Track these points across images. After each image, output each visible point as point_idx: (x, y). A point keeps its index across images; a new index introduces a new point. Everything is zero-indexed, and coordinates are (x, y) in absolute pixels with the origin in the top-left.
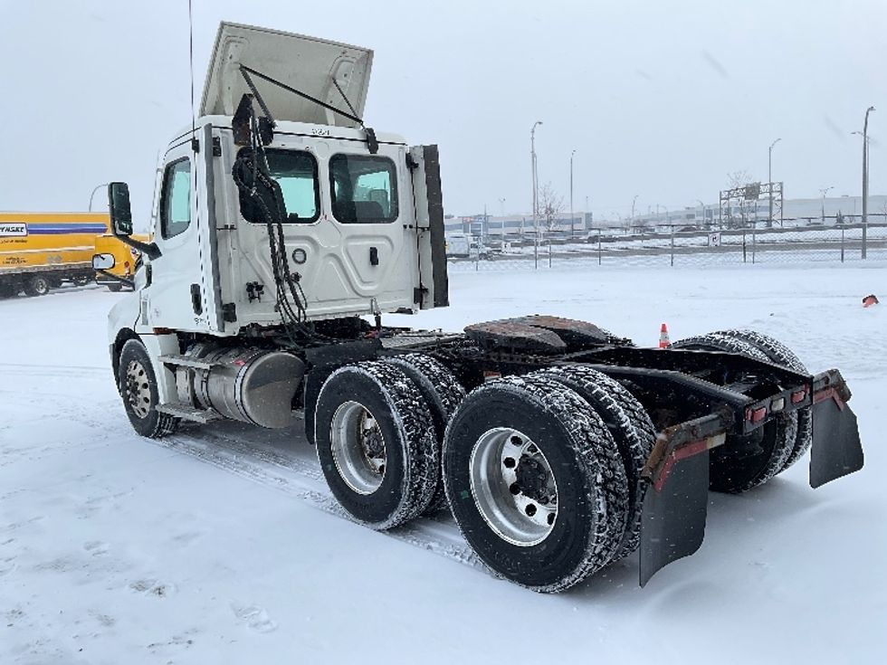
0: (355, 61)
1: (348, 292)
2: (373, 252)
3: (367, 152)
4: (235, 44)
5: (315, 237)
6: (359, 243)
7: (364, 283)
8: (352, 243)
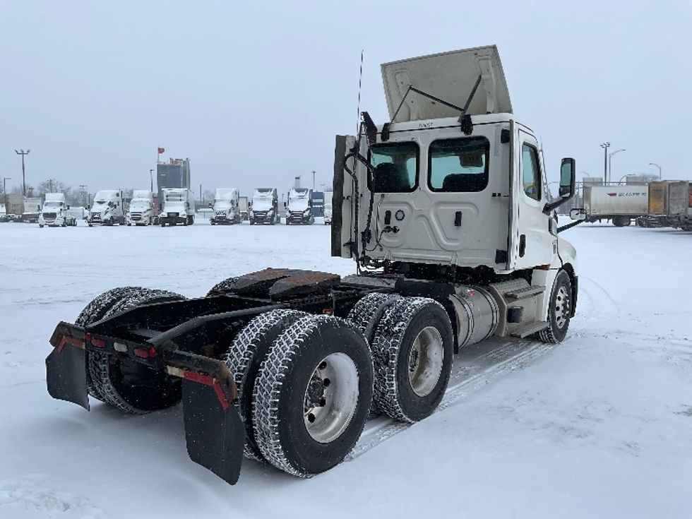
0: (489, 57)
1: (434, 246)
2: (458, 215)
3: (462, 135)
4: (399, 75)
5: (412, 203)
6: (448, 208)
7: (448, 239)
8: (442, 208)
